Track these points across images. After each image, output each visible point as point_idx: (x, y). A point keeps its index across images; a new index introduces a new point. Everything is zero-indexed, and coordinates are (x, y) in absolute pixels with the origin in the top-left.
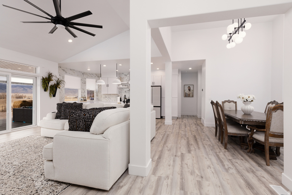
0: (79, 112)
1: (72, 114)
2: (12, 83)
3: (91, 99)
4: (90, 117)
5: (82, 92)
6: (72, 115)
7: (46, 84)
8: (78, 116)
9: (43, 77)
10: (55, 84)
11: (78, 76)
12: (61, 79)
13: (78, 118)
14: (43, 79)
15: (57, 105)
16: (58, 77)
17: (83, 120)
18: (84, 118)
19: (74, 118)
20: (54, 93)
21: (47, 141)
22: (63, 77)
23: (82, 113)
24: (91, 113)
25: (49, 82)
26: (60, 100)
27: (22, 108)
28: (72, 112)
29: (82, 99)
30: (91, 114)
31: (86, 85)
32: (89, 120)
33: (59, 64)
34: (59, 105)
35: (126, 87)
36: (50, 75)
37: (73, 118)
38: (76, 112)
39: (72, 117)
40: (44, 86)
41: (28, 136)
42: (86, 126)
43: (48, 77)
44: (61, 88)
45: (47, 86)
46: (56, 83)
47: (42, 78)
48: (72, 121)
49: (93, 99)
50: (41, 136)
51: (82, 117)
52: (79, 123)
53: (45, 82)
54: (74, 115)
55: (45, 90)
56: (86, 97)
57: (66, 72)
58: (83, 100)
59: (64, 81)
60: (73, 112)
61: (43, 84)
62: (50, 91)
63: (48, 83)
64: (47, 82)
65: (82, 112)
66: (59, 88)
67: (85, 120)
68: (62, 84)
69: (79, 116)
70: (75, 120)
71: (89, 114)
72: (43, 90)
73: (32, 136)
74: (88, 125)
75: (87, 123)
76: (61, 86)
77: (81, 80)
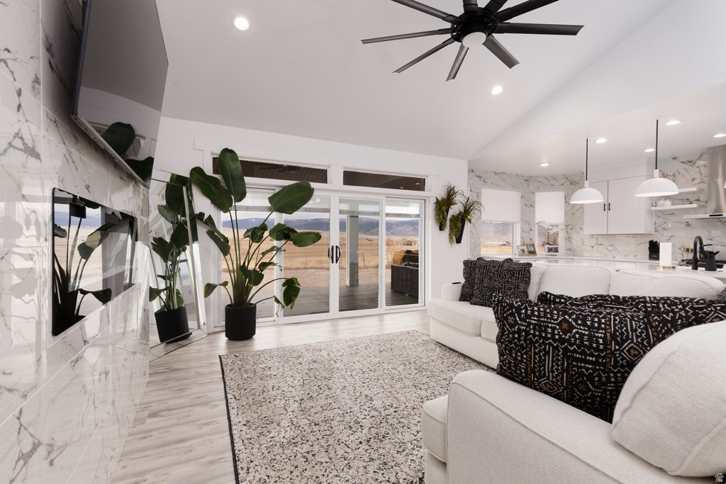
0: (539, 311)
1: (512, 315)
2: (388, 215)
3: (550, 250)
4: (590, 340)
5: (523, 231)
6: (511, 319)
7: (443, 212)
8: (534, 324)
9: (437, 199)
10: (460, 213)
11: (513, 187)
12: (473, 198)
13: (534, 335)
14: (438, 202)
15: (464, 264)
16: (467, 194)
17: (556, 348)
18: (562, 341)
19: (519, 331)
20: (458, 235)
21: (441, 355)
22: (478, 195)
23: (552, 318)
24: (600, 323)
25: (449, 207)
26: (471, 250)
27: (403, 265)
28: (511, 306)
29: (525, 248)
30: (599, 328)
31: (534, 212)
32: (586, 355)
33: (470, 163)
34: (467, 264)
35: (694, 205)
36: (450, 191)
37: (514, 333)
38: (526, 309)
39: (512, 326)
40: (439, 219)
41: (408, 329)
42: (570, 378)
43: (446, 197)
44: (473, 221)
45: (444, 217)
46: (462, 210)
47: (435, 201)
48: (510, 342)
49: (556, 250)
50: (431, 337)
51: (553, 334)
52: (540, 357)
53: (440, 208)
54: (521, 319)
55: (441, 228)
56: (533, 245)
57: (484, 181)
58: (526, 252)
59: (481, 204)
60: (516, 308)
61: (437, 214)
62: (451, 229)
63: (447, 211)
64: (444, 208)
65: (551, 313)
66: (470, 221)
67: (566, 350)
68: (476, 211)
69: (539, 327)
70: (525, 341)
71: (584, 324)
72: (438, 228)
73: (416, 334)
74: (582, 374)
75: (577, 366)
76: (474, 216)
77: (522, 197)
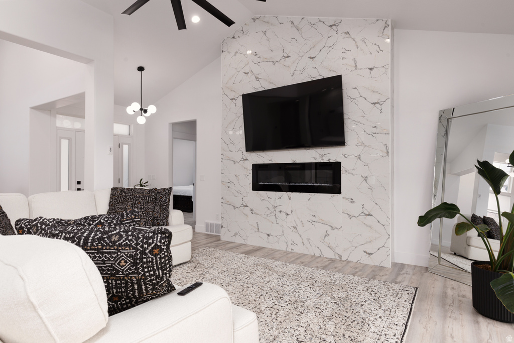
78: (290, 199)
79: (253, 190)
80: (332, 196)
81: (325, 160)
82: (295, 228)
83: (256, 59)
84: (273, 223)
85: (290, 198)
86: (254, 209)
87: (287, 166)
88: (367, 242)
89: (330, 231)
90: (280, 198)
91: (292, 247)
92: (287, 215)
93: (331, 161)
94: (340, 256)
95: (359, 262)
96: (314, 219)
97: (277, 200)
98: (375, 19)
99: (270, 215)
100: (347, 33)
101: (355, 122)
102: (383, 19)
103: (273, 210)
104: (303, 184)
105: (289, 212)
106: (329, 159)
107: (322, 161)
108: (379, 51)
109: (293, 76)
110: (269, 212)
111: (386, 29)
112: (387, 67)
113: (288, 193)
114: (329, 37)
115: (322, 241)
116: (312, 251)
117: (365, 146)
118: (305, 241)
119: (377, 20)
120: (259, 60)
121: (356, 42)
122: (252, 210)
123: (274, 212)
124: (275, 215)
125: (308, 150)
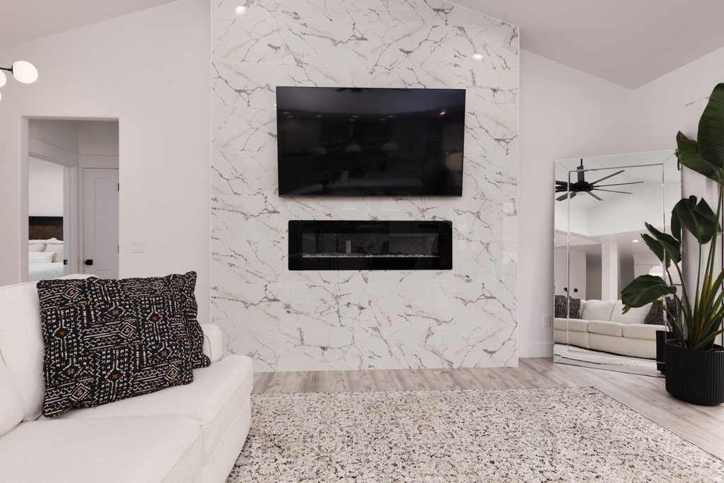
78: (366, 282)
79: (291, 268)
80: (438, 274)
81: (428, 218)
82: (376, 329)
83: (296, 26)
84: (332, 326)
85: (366, 280)
86: (292, 304)
87: (361, 226)
88: (488, 337)
89: (435, 328)
90: (348, 281)
91: (371, 362)
92: (362, 308)
93: (437, 219)
94: (450, 363)
95: (477, 366)
96: (408, 311)
97: (340, 285)
98: (500, 21)
99: (329, 311)
100: (461, 29)
101: (472, 164)
102: (511, 25)
103: (335, 302)
104: (389, 256)
105: (365, 304)
106: (434, 217)
107: (422, 219)
108: (506, 68)
109: (371, 73)
110: (326, 307)
111: (514, 39)
112: (515, 91)
113: (364, 272)
114: (434, 27)
115: (423, 344)
116: (405, 362)
117: (487, 199)
118: (395, 349)
119: (503, 24)
120: (304, 29)
121: (474, 46)
122: (287, 307)
123: (336, 306)
124: (338, 312)
125: (399, 202)
